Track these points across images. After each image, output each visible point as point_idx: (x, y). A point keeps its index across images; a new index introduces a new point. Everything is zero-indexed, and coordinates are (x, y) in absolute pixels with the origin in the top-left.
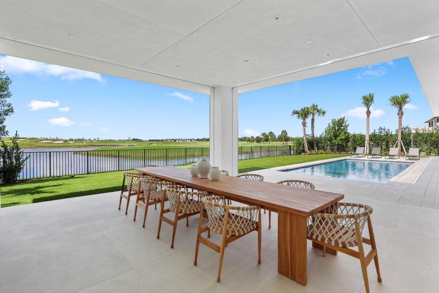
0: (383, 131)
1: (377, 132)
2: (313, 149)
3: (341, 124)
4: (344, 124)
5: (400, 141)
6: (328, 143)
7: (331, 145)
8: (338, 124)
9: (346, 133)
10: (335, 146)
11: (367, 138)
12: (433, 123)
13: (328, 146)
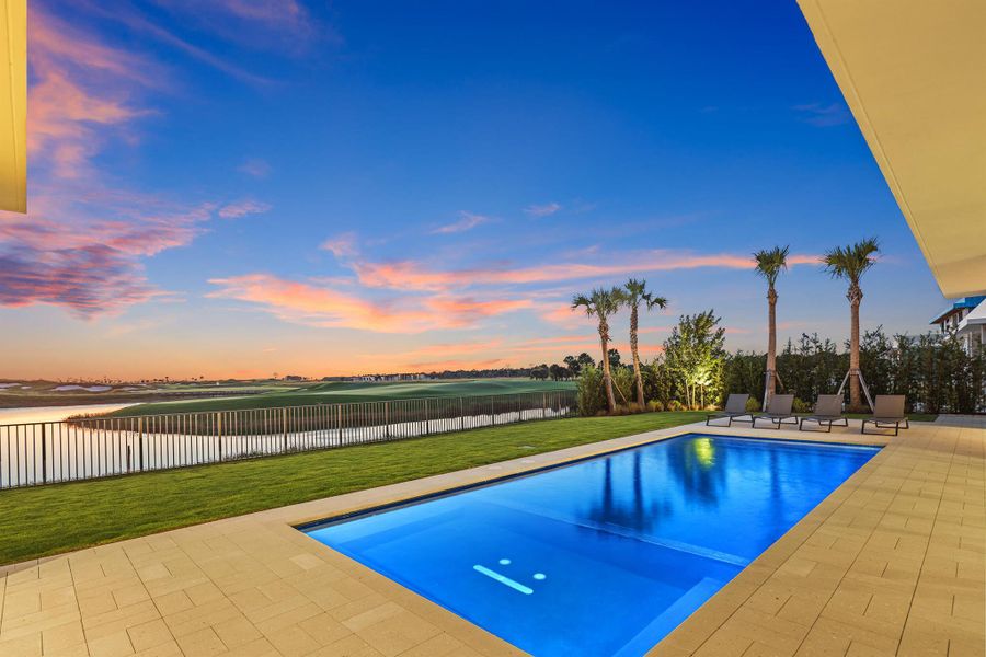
0: (811, 344)
1: (797, 348)
2: (635, 398)
3: (703, 327)
4: (713, 330)
5: (858, 373)
6: (673, 381)
7: (680, 386)
8: (698, 330)
9: (718, 353)
10: (691, 388)
11: (771, 366)
12: (951, 324)
13: (674, 388)
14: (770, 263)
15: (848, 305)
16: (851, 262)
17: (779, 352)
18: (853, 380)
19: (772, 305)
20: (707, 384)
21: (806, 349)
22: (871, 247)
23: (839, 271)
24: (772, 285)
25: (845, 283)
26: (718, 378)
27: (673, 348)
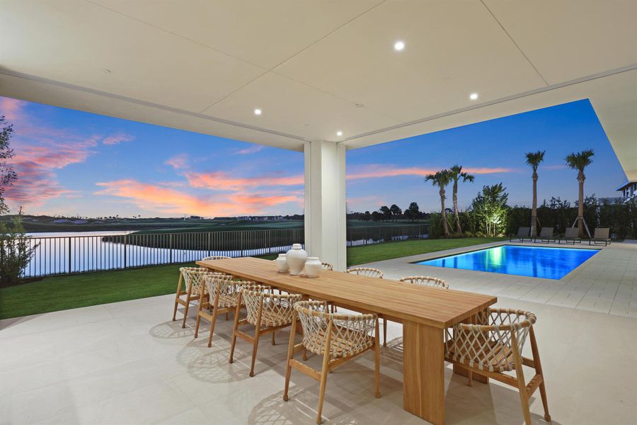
0: (556, 203)
1: (549, 203)
2: (456, 230)
3: (497, 193)
4: (501, 194)
5: (582, 218)
6: (478, 222)
7: (482, 224)
8: (493, 193)
9: (504, 206)
10: (488, 225)
11: (534, 214)
12: (629, 191)
13: (478, 225)
14: (534, 159)
15: (577, 183)
16: (580, 161)
17: (538, 206)
18: (580, 222)
19: (535, 181)
20: (498, 223)
21: (552, 205)
22: (590, 153)
23: (573, 166)
24: (535, 170)
25: (576, 172)
26: (504, 220)
27: (478, 203)
